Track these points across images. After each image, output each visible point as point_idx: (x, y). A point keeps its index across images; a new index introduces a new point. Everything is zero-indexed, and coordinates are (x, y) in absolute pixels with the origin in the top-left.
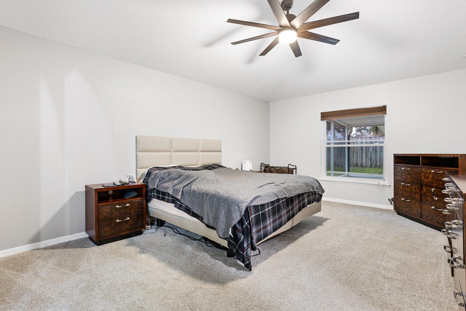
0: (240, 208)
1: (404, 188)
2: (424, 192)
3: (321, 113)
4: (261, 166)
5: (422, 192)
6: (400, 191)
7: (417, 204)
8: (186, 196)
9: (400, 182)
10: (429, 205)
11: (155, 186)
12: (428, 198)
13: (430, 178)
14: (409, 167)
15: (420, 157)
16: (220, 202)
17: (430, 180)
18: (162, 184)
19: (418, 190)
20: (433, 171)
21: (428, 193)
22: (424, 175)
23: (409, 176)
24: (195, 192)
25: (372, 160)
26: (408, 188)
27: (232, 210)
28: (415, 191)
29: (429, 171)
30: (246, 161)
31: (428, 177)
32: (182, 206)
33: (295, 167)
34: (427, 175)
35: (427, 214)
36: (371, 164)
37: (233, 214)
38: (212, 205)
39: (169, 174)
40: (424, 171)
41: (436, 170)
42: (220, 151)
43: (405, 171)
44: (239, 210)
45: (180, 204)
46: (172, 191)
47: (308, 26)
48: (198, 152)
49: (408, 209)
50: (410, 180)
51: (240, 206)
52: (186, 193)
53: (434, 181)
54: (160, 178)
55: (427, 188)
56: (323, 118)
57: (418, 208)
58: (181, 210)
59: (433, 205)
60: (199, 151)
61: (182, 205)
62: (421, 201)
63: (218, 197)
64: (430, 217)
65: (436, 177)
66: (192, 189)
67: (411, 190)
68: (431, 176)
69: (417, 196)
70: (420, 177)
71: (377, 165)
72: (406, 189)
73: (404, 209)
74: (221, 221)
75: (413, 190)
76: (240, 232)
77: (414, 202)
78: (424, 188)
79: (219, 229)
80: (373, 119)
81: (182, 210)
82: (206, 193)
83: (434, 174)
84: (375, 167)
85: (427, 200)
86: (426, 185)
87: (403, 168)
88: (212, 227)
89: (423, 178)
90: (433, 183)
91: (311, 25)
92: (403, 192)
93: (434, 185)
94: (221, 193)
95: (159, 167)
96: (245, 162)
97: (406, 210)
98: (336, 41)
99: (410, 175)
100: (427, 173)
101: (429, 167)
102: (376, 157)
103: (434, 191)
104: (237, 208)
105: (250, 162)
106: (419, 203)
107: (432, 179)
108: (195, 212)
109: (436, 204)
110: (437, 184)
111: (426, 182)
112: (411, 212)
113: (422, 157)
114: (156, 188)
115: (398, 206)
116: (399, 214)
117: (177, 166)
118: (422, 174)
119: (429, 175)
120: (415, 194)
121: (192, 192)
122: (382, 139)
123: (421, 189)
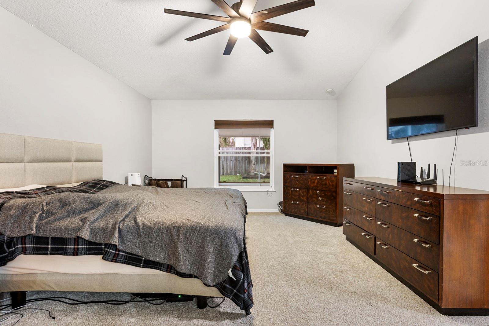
0: (238, 239)
1: (293, 193)
2: (310, 195)
3: (215, 121)
4: (145, 179)
5: (309, 195)
6: (289, 195)
7: (304, 205)
8: (128, 236)
9: (289, 188)
10: (314, 205)
11: (32, 230)
12: (314, 199)
13: (316, 183)
14: (298, 175)
15: (307, 166)
16: (206, 236)
17: (316, 185)
18: (49, 223)
19: (305, 193)
20: (318, 178)
21: (314, 195)
22: (311, 181)
23: (297, 183)
24: (148, 227)
25: (223, 168)
26: (297, 192)
27: (227, 243)
28: (303, 195)
29: (315, 177)
30: (134, 173)
31: (314, 182)
32: (118, 256)
33: (185, 178)
34: (313, 181)
35: (312, 212)
36: (223, 172)
37: (230, 249)
38: (191, 243)
39: (63, 203)
40: (310, 178)
41: (321, 176)
42: (101, 161)
43: (294, 178)
44: (237, 242)
45: (115, 253)
46: (88, 233)
47: (263, 26)
48: (70, 161)
49: (296, 210)
50: (298, 186)
51: (237, 235)
52: (128, 232)
53: (318, 185)
54: (41, 214)
55: (313, 191)
56: (217, 126)
57: (305, 208)
58: (118, 262)
59: (318, 204)
60: (73, 160)
61: (118, 254)
62: (308, 202)
63: (199, 230)
64: (315, 214)
65: (320, 182)
66: (141, 224)
67: (299, 194)
68: (316, 182)
69: (305, 199)
70: (307, 183)
71: (227, 173)
72: (295, 193)
73: (293, 210)
74: (209, 263)
75: (301, 194)
76: (239, 270)
77: (302, 203)
78: (310, 191)
79: (208, 275)
80: (263, 131)
81: (120, 263)
82: (174, 227)
83: (319, 180)
84: (226, 175)
85: (313, 201)
86: (312, 189)
87: (292, 176)
88: (190, 274)
89: (310, 183)
90: (318, 187)
91: (266, 26)
92: (292, 196)
93: (319, 188)
94: (202, 223)
95: (13, 192)
96: (132, 175)
97: (294, 211)
98: (270, 51)
99: (299, 181)
100: (313, 179)
101: (315, 174)
102: (227, 166)
103: (319, 193)
104: (233, 239)
105: (139, 175)
106: (306, 204)
107: (317, 184)
108: (154, 260)
109: (320, 203)
110: (321, 187)
111: (313, 186)
112: (299, 212)
113: (309, 166)
114: (35, 233)
115: (287, 208)
116: (287, 215)
117: (46, 187)
118: (309, 180)
119: (315, 180)
120: (303, 197)
121: (143, 228)
122: (232, 149)
123: (308, 192)
